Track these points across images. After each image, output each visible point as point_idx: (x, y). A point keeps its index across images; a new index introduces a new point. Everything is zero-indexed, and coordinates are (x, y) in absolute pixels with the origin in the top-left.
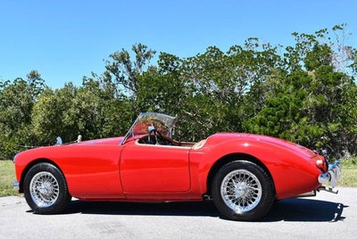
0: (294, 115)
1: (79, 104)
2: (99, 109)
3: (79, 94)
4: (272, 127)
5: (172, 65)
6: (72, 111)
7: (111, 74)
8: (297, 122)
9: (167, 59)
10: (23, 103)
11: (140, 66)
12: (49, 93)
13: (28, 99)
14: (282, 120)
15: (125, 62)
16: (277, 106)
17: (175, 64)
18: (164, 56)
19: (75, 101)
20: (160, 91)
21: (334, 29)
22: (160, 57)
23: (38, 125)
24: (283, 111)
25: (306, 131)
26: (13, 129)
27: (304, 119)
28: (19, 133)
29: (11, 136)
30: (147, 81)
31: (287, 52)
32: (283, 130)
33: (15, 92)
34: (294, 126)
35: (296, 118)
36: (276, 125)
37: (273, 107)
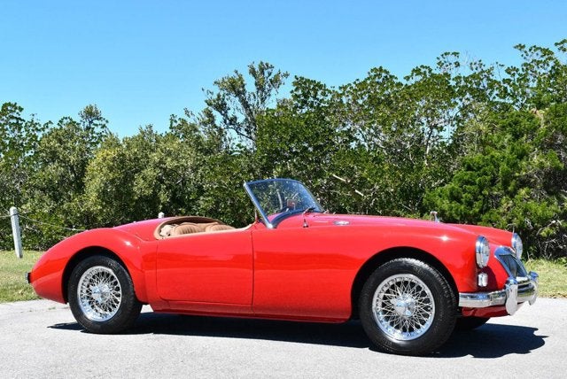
0: (506, 184)
1: (161, 162)
2: (195, 170)
3: (162, 145)
4: (470, 204)
5: (315, 97)
6: (149, 172)
7: (215, 113)
8: (512, 195)
9: (306, 88)
10: (72, 159)
11: (263, 100)
12: (113, 143)
13: (82, 153)
14: (486, 192)
15: (238, 94)
16: (479, 168)
17: (320, 96)
18: (301, 83)
19: (155, 157)
20: (291, 140)
22: (295, 84)
23: (95, 194)
24: (488, 178)
25: (526, 211)
26: (56, 201)
27: (523, 192)
28: (65, 206)
29: (52, 211)
30: (271, 125)
31: (508, 77)
32: (488, 209)
33: (60, 141)
34: (506, 203)
35: (510, 189)
36: (476, 200)
37: (473, 170)
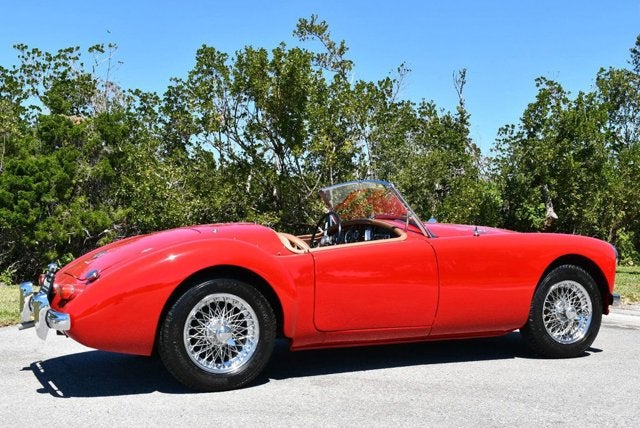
4: (25, 211)
8: (67, 202)
14: (44, 198)
21: (90, 50)
25: (83, 220)
32: (44, 217)
34: (64, 212)
35: (66, 196)
36: (33, 206)
37: (27, 175)
